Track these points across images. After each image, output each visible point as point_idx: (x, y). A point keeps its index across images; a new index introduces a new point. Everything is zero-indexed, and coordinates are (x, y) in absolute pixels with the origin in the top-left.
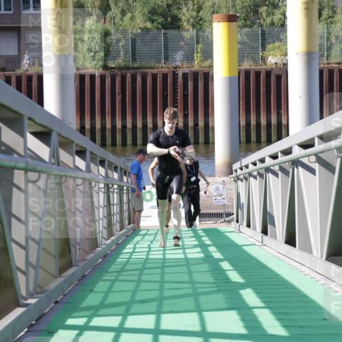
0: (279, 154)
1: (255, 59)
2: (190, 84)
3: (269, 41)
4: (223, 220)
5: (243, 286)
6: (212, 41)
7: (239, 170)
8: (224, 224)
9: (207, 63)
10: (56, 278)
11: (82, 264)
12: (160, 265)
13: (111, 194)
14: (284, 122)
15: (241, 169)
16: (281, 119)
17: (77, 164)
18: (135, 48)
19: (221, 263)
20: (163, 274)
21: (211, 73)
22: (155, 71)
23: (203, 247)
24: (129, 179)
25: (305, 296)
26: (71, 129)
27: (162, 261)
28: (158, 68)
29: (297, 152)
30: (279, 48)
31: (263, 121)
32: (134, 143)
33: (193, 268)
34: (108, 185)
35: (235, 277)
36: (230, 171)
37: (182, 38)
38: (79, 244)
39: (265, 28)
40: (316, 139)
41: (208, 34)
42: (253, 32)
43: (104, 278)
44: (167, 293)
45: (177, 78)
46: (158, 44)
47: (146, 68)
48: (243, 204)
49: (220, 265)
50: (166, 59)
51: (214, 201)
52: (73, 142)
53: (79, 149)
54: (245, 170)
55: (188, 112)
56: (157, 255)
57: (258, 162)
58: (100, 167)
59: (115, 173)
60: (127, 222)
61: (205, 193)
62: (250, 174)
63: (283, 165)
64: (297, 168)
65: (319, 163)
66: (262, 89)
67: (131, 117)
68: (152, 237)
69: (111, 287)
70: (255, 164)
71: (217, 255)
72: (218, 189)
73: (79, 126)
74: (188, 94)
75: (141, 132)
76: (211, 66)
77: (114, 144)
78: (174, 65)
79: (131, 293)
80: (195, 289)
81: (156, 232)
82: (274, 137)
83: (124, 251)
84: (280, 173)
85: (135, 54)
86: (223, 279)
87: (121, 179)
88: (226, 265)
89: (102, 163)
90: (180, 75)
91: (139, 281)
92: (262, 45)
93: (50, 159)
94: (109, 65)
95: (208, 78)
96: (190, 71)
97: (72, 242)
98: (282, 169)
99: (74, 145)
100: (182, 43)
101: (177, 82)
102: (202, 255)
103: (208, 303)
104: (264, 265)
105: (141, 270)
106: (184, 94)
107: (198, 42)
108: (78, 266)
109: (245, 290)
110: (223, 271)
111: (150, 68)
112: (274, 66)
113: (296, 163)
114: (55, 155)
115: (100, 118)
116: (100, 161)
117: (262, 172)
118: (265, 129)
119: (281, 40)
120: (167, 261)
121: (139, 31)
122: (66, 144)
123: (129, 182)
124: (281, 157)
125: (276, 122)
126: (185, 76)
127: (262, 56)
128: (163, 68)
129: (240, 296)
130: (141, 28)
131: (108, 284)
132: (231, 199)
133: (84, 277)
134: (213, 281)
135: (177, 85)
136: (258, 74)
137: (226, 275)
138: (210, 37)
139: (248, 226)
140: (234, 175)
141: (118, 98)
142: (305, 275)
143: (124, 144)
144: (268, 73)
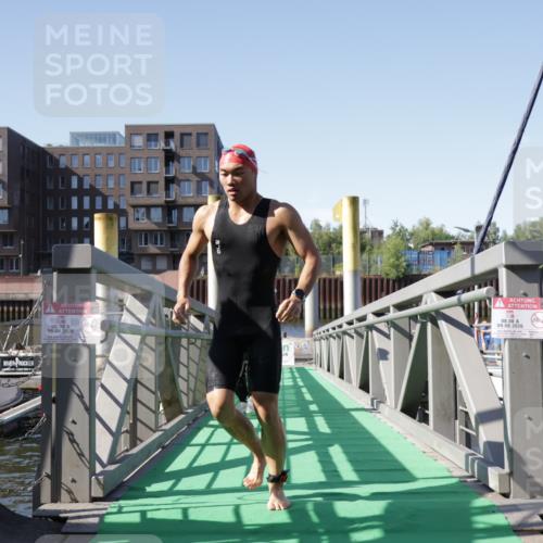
1: (329, 272)
3: (336, 263)
8: (308, 365)
23: (294, 378)
29: (345, 327)
35: (308, 397)
36: (312, 335)
37: (289, 260)
45: (286, 282)
48: (318, 354)
54: (319, 335)
62: (322, 338)
71: (301, 384)
78: (284, 275)
88: (304, 390)
92: (333, 265)
100: (289, 263)
102: (292, 384)
112: (338, 276)
126: (290, 281)
127: (333, 271)
140: (314, 337)
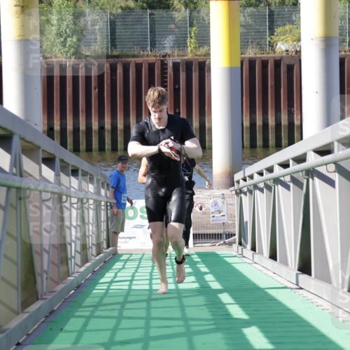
0: (291, 162)
1: (261, 45)
2: (183, 76)
3: (278, 23)
4: (222, 242)
5: (247, 324)
6: (209, 23)
7: (241, 181)
8: (224, 247)
9: (202, 51)
10: (18, 314)
11: (49, 297)
12: (145, 298)
13: (86, 211)
14: (297, 122)
15: (245, 180)
16: (293, 119)
17: (44, 174)
18: (115, 32)
19: (220, 296)
20: (148, 309)
21: (207, 63)
22: (139, 60)
23: (198, 275)
24: (108, 193)
25: (323, 336)
26: (37, 131)
27: (147, 293)
28: (143, 56)
29: (313, 159)
30: (291, 32)
31: (271, 122)
32: (114, 149)
33: (186, 301)
34: (82, 200)
35: (237, 312)
36: (231, 183)
37: (172, 19)
38: (46, 272)
39: (273, 8)
40: (336, 144)
41: (204, 15)
42: (259, 12)
43: (77, 314)
44: (153, 333)
45: (166, 69)
46: (143, 27)
47: (128, 56)
48: (247, 222)
49: (219, 298)
50: (153, 45)
51: (212, 219)
52: (39, 148)
53: (46, 156)
54: (249, 182)
55: (179, 109)
56: (141, 285)
57: (264, 172)
58: (72, 177)
59: (90, 185)
60: (105, 245)
61: (201, 209)
62: (256, 187)
63: (295, 175)
64: (313, 179)
65: (340, 173)
66: (270, 82)
67: (110, 117)
68: (136, 264)
69: (86, 324)
70: (261, 174)
71: (216, 285)
72: (216, 204)
73: (46, 128)
74: (179, 88)
75: (122, 134)
76: (208, 54)
77: (89, 149)
78: (163, 52)
79: (110, 332)
80: (188, 327)
81: (140, 256)
82: (284, 141)
83: (102, 280)
84: (291, 185)
85: (115, 39)
86: (222, 315)
87: (98, 193)
88: (225, 298)
89: (75, 172)
90: (170, 65)
91: (120, 318)
92: (269, 29)
93: (11, 169)
94: (84, 52)
95: (203, 68)
96: (182, 60)
98: (294, 180)
99: (41, 152)
100: (172, 26)
101: (166, 73)
102: (196, 285)
103: (204, 344)
104: (272, 297)
105: (123, 304)
106: (175, 89)
107: (191, 25)
108: (46, 299)
109: (249, 329)
110: (222, 306)
111: (134, 56)
112: (284, 54)
113: (311, 173)
114: (16, 163)
115: (71, 118)
116: (73, 171)
117: (270, 183)
118: (274, 130)
119: (292, 22)
120: (154, 292)
121: (120, 11)
122: (30, 150)
123: (108, 195)
124: (293, 165)
125: (286, 123)
126: (176, 66)
127: (269, 42)
128: (148, 56)
129: (243, 336)
130: (121, 8)
131: (82, 321)
132: (232, 216)
134: (211, 317)
135: (166, 78)
136: (265, 64)
137: (226, 310)
138: (206, 18)
139: (253, 249)
140: (236, 186)
141: (94, 92)
142: (323, 310)
143: (102, 148)
144: (277, 63)
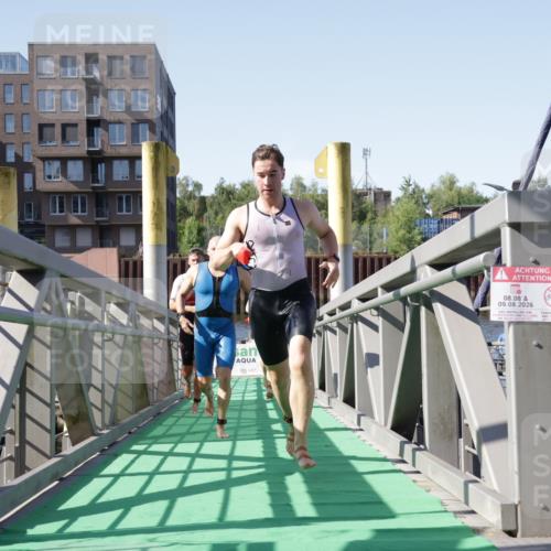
97: (150, 387)
133: (159, 414)
